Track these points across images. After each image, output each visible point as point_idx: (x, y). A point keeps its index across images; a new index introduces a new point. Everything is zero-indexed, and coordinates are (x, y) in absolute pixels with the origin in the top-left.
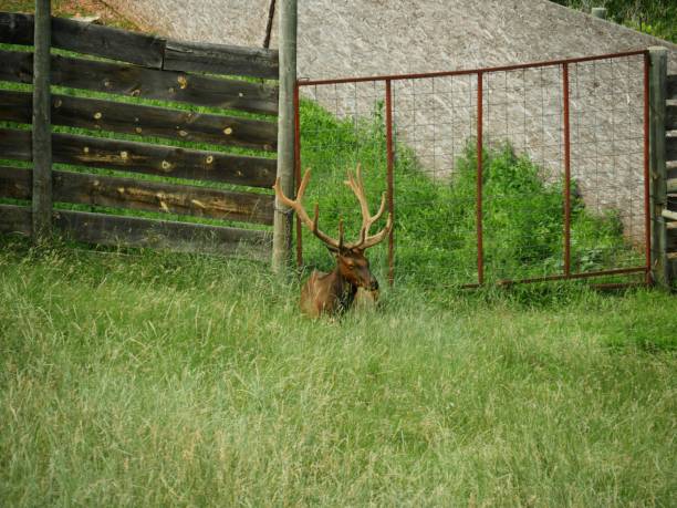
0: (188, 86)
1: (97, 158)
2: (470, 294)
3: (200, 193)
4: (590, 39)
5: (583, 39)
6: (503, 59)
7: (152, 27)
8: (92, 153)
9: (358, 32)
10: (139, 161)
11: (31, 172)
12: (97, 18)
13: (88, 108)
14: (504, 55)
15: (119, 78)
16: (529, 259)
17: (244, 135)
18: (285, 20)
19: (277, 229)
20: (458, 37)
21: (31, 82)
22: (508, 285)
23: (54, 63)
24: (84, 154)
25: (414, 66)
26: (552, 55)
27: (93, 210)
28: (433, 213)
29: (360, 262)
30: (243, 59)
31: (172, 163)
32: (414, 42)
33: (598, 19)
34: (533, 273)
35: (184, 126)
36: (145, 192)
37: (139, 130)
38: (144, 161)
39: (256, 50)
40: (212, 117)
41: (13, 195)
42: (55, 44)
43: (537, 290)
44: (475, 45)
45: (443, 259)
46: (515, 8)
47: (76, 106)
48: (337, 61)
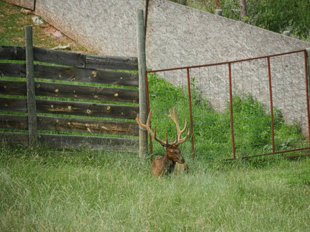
0: (97, 75)
1: (57, 110)
2: (230, 163)
3: (105, 123)
4: (283, 45)
5: (280, 46)
6: (246, 57)
7: (93, 49)
8: (55, 107)
9: (182, 47)
10: (77, 110)
11: (27, 117)
12: (68, 46)
13: (52, 87)
14: (246, 54)
15: (66, 73)
16: (258, 146)
17: (123, 96)
18: (140, 43)
19: (141, 138)
20: (226, 47)
21: (25, 77)
22: (247, 158)
23: (36, 68)
24: (51, 108)
25: (207, 61)
26: (267, 54)
27: (58, 134)
28: (215, 127)
29: (177, 151)
30: (122, 62)
31: (91, 110)
32: (207, 51)
33: (287, 36)
34: (259, 153)
35: (96, 93)
36: (80, 124)
37: (76, 96)
38: (79, 110)
39: (127, 58)
40: (109, 89)
41: (20, 128)
42: (35, 59)
43: (260, 160)
44: (234, 51)
45: (219, 148)
46: (250, 33)
47: (46, 87)
48: (174, 61)
